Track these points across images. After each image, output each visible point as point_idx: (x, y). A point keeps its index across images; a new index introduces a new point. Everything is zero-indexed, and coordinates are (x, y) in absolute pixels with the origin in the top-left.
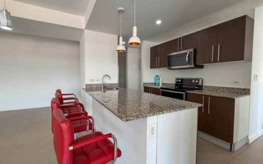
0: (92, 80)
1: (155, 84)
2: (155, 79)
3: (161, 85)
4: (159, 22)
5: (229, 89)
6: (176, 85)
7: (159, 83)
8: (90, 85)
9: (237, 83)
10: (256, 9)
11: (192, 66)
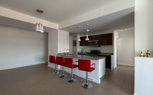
0: (60, 51)
1: (81, 52)
2: (82, 50)
3: (84, 52)
4: (88, 31)
5: (108, 53)
6: (91, 52)
7: (83, 52)
8: (60, 53)
9: (110, 51)
10: (114, 31)
11: (98, 46)
